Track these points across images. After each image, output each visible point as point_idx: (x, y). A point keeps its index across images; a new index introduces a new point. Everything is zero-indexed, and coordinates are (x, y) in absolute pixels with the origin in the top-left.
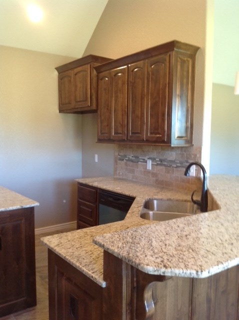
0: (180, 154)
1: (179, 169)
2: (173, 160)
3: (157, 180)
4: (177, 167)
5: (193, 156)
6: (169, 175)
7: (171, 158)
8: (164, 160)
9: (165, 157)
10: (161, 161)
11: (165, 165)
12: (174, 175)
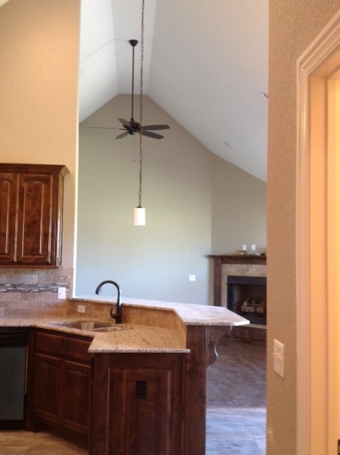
0: (45, 277)
1: (43, 294)
2: (34, 284)
3: (6, 311)
4: (40, 291)
5: (62, 278)
6: (27, 301)
7: (31, 282)
8: (20, 285)
9: (21, 281)
10: (14, 286)
11: (21, 291)
12: (35, 301)
